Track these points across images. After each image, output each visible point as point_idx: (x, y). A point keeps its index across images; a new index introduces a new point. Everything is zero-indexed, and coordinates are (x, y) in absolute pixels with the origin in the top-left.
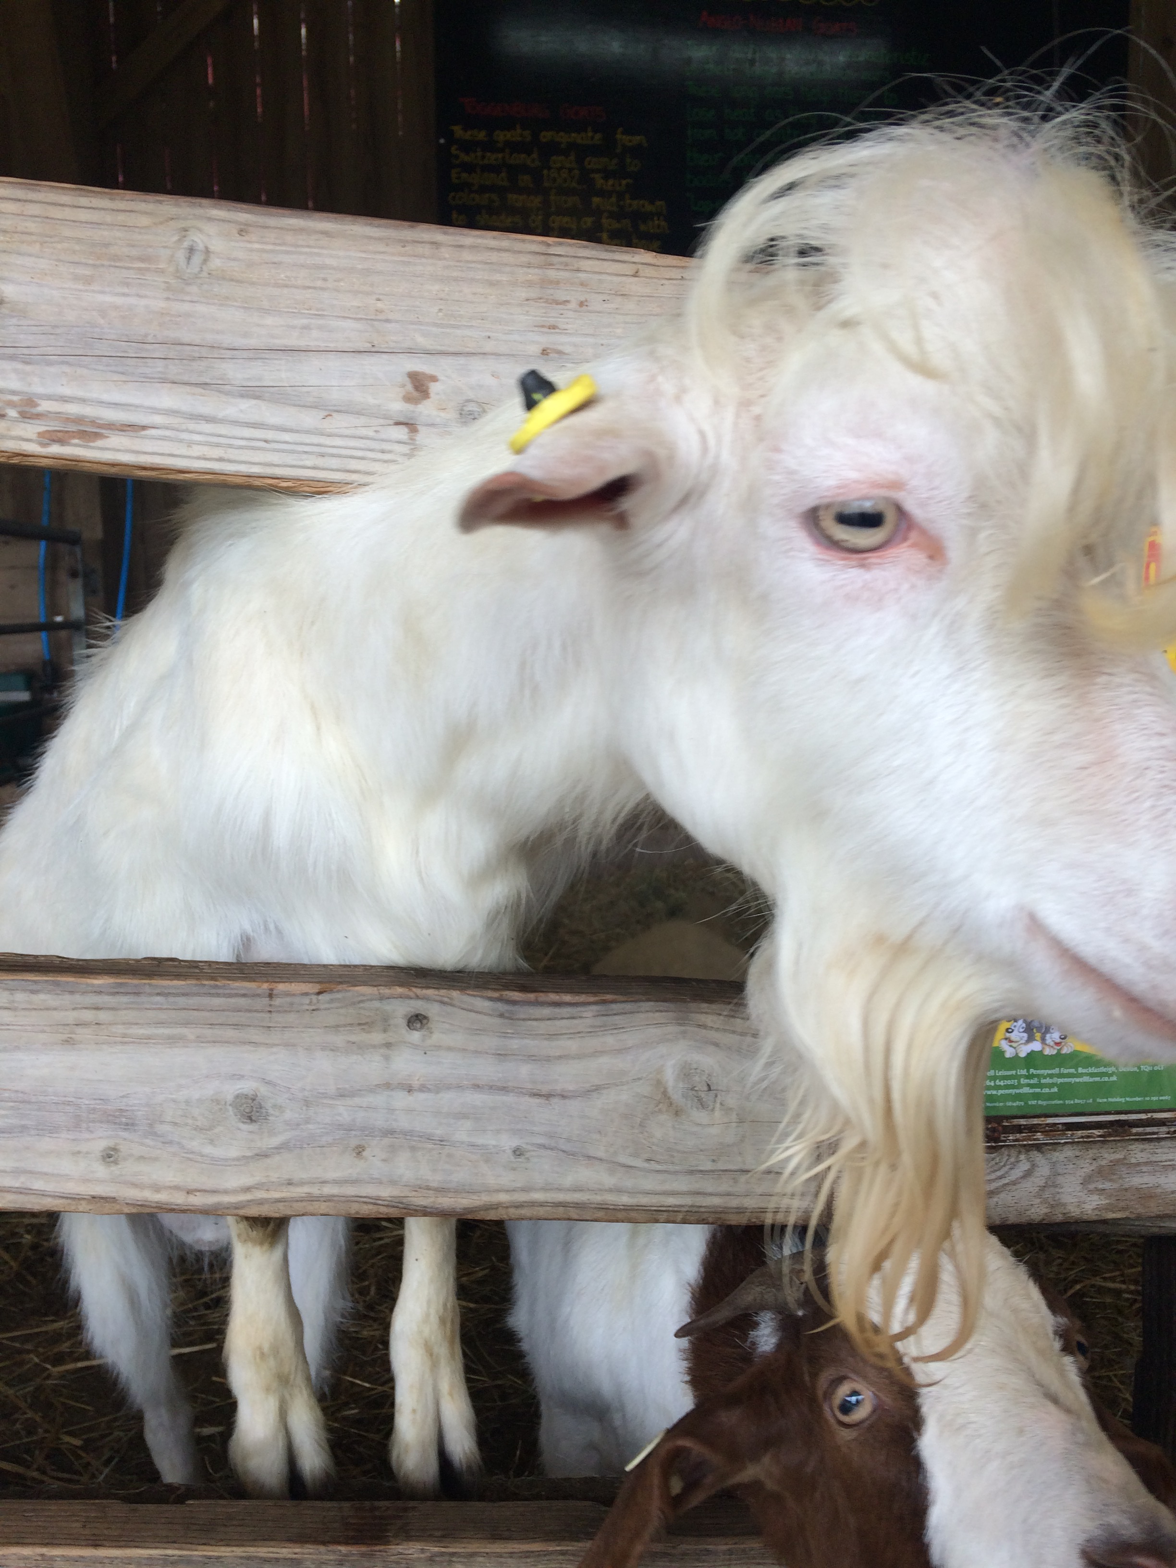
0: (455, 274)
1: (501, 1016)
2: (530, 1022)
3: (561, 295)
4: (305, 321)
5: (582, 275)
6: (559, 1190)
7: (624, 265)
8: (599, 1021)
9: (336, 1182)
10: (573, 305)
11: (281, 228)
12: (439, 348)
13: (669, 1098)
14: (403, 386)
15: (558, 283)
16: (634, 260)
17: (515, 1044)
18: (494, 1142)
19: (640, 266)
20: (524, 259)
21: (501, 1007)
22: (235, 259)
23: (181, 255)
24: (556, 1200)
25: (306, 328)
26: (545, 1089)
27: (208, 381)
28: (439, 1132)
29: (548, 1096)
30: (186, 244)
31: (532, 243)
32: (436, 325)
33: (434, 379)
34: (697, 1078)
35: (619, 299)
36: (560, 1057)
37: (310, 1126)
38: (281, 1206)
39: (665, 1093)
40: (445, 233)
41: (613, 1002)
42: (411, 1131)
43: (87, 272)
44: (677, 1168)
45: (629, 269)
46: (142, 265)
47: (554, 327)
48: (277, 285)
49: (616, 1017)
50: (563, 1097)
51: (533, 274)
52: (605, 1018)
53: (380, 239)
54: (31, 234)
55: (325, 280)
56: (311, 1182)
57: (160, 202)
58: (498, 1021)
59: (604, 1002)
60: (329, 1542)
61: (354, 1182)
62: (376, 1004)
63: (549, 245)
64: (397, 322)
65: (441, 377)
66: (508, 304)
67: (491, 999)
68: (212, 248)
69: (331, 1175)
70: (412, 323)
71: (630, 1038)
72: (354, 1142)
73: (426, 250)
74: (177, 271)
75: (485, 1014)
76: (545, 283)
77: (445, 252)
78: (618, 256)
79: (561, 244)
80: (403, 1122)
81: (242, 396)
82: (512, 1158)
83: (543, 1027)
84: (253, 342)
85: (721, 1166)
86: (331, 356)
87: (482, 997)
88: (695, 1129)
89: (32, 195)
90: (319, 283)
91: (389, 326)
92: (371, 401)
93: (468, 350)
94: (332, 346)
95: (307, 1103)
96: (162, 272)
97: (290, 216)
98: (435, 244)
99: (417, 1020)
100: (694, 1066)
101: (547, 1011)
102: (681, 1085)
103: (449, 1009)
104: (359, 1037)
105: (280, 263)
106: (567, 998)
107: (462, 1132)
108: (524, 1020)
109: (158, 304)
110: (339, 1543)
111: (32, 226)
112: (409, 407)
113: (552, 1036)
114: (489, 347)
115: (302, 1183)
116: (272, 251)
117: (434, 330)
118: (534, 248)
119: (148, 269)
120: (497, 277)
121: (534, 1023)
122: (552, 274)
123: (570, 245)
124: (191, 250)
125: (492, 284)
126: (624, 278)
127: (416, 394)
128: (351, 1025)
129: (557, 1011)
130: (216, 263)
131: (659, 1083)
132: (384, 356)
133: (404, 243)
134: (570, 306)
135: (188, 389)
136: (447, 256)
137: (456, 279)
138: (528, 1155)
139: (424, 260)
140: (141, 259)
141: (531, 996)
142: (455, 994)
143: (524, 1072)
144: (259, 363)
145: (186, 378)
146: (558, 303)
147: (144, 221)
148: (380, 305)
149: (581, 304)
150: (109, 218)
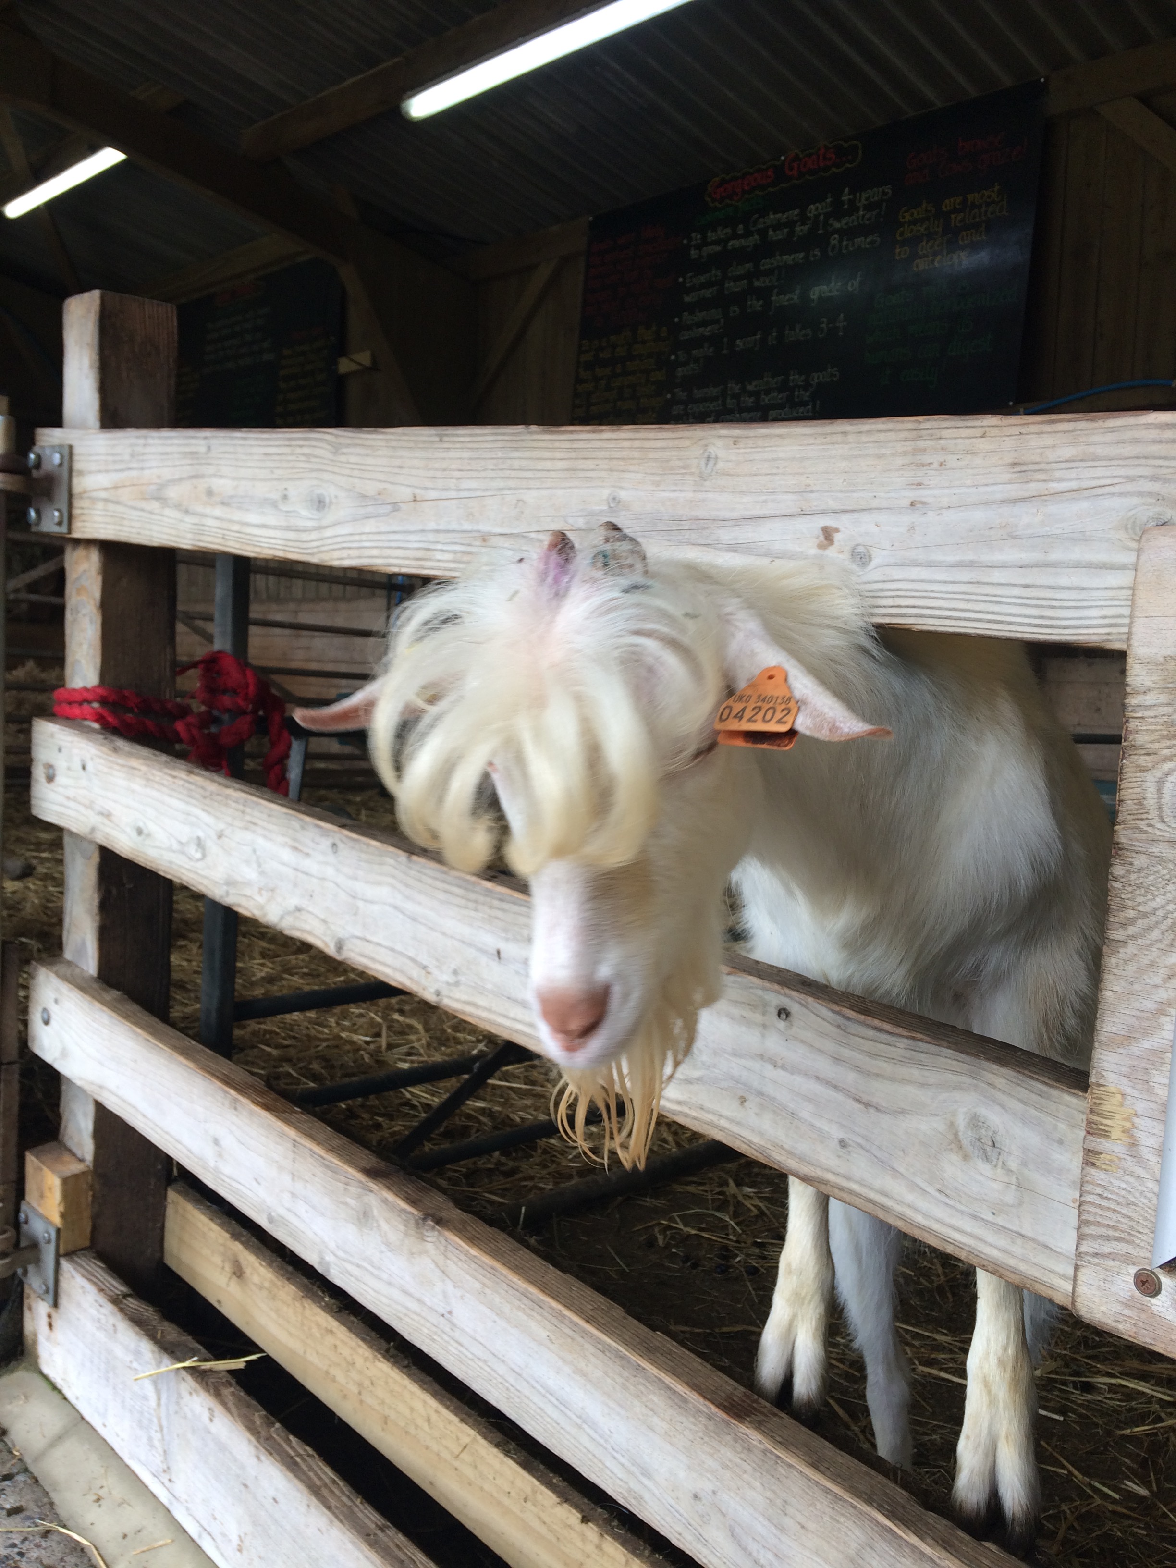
0: (855, 453)
1: (839, 1027)
2: (858, 1039)
3: (926, 459)
4: (764, 498)
5: (942, 442)
6: (871, 1189)
7: (974, 429)
8: (909, 1054)
9: (727, 1118)
10: (936, 465)
11: (756, 437)
12: (843, 508)
13: (959, 1141)
14: (818, 537)
15: (925, 450)
16: (982, 424)
17: (846, 1053)
18: (827, 1129)
19: (987, 429)
20: (903, 435)
21: (839, 1019)
22: (730, 461)
23: (703, 462)
24: (868, 1196)
25: (765, 502)
26: (865, 1098)
27: (710, 542)
28: (792, 1106)
29: (867, 1105)
30: (706, 455)
31: (909, 422)
32: (841, 491)
33: (837, 530)
34: (983, 1131)
35: (969, 456)
36: (877, 1075)
37: (716, 1071)
38: (696, 1122)
39: (956, 1135)
40: (851, 425)
41: (921, 1040)
42: (774, 1098)
43: (657, 478)
44: (963, 1208)
45: (978, 432)
46: (684, 471)
47: (920, 484)
48: (752, 475)
49: (922, 1055)
50: (877, 1109)
51: (909, 446)
52: (913, 1053)
53: (811, 435)
54: (634, 459)
55: (778, 468)
56: (713, 1113)
57: (695, 430)
58: (836, 1030)
59: (913, 1038)
60: (708, 1400)
61: (738, 1123)
62: (760, 992)
63: (920, 422)
64: (817, 491)
65: (842, 529)
66: (889, 470)
67: (833, 1011)
68: (719, 455)
69: (725, 1112)
70: (826, 491)
71: (932, 1077)
72: (741, 1093)
73: (839, 438)
74: (701, 473)
75: (828, 1022)
76: (916, 451)
77: (851, 438)
78: (970, 423)
79: (928, 420)
80: (770, 1090)
81: (727, 551)
82: (838, 1147)
83: (868, 1045)
84: (735, 515)
85: (1000, 1220)
86: (777, 519)
87: (826, 1007)
88: (981, 1178)
89: (638, 435)
90: (775, 471)
91: (813, 495)
92: (799, 549)
93: (861, 507)
94: (778, 513)
95: (715, 1053)
96: (692, 474)
97: (762, 428)
98: (844, 433)
99: (783, 1013)
100: (983, 1120)
101: (871, 1033)
102: (970, 1133)
103: (804, 1010)
104: (748, 1014)
105: (754, 460)
106: (887, 1027)
107: (806, 1112)
108: (853, 1035)
109: (689, 495)
110: (713, 1403)
111: (636, 454)
112: (820, 552)
113: (873, 1055)
114: (875, 503)
115: (708, 1111)
116: (750, 453)
117: (839, 495)
118: (910, 426)
119: (686, 473)
120: (883, 451)
121: (861, 1041)
122: (921, 444)
123: (935, 420)
124: (709, 458)
125: (879, 457)
126: (974, 440)
127: (826, 542)
128: (743, 1003)
129: (878, 1034)
130: (720, 465)
131: (952, 1125)
132: (808, 517)
133: (825, 435)
134: (932, 467)
135: (700, 548)
136: (851, 440)
137: (856, 457)
138: (850, 1149)
139: (837, 446)
140: (684, 467)
141: (862, 1017)
142: (810, 1000)
143: (850, 1078)
144: (737, 528)
145: (699, 542)
146: (923, 465)
147: (687, 443)
148: (808, 481)
149: (941, 464)
150: (671, 443)
